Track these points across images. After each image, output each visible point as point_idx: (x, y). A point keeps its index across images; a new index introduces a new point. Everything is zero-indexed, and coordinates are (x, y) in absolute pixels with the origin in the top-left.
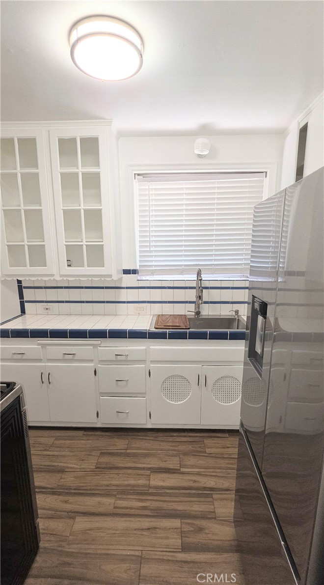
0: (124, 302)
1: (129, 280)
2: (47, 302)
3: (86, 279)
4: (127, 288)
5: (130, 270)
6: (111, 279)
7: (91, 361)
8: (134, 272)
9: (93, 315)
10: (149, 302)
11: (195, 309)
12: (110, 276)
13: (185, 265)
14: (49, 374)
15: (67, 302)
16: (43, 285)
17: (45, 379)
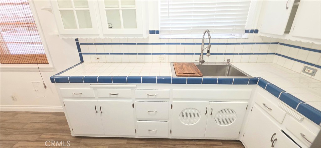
0: (150, 54)
1: (154, 38)
2: (97, 54)
3: (123, 38)
4: (153, 44)
5: (154, 31)
6: (142, 38)
7: (130, 98)
8: (157, 32)
9: (129, 63)
10: (167, 54)
11: (200, 59)
12: (142, 35)
13: (193, 27)
14: (101, 107)
15: (111, 54)
16: (94, 42)
17: (98, 110)
